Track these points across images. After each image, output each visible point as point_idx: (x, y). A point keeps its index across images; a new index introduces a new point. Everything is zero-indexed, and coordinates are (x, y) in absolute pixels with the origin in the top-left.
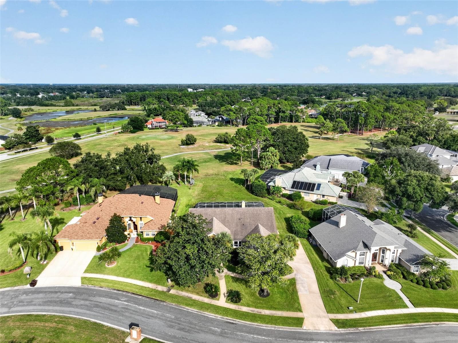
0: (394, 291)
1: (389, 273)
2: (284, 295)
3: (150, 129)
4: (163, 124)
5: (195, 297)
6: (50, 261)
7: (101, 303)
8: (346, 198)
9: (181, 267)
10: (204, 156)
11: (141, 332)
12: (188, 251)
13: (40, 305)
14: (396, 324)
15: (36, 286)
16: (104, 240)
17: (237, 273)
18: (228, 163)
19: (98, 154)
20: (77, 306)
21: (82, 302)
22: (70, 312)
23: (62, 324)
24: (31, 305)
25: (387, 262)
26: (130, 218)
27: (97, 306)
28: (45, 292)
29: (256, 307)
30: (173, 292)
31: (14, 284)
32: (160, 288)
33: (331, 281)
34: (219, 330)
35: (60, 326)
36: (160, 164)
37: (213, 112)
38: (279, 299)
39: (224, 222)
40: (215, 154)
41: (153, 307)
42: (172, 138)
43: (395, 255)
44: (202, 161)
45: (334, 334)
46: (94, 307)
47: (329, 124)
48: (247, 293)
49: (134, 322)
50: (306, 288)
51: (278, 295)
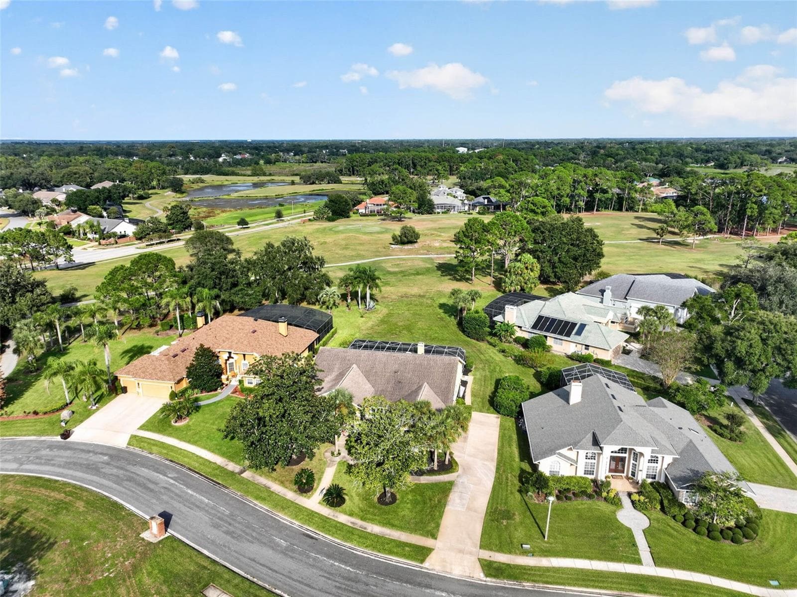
0: (629, 530)
1: (636, 497)
2: (419, 508)
3: (361, 216)
5: (276, 487)
6: (102, 406)
7: (138, 475)
10: (422, 263)
13: (59, 466)
14: (601, 588)
15: (68, 440)
18: (454, 277)
20: (105, 476)
21: (115, 471)
22: (90, 482)
23: (72, 496)
24: (48, 465)
25: (641, 477)
26: (230, 353)
27: (130, 479)
28: (75, 449)
29: (363, 519)
30: (247, 475)
31: (42, 433)
32: (232, 467)
33: (518, 495)
34: (285, 544)
35: (68, 499)
36: (323, 272)
37: (477, 189)
38: (406, 512)
40: (441, 262)
41: (206, 492)
42: (385, 231)
43: (659, 465)
44: (412, 272)
45: (472, 585)
46: (127, 480)
47: (684, 215)
49: (168, 510)
50: (464, 502)
51: (409, 505)
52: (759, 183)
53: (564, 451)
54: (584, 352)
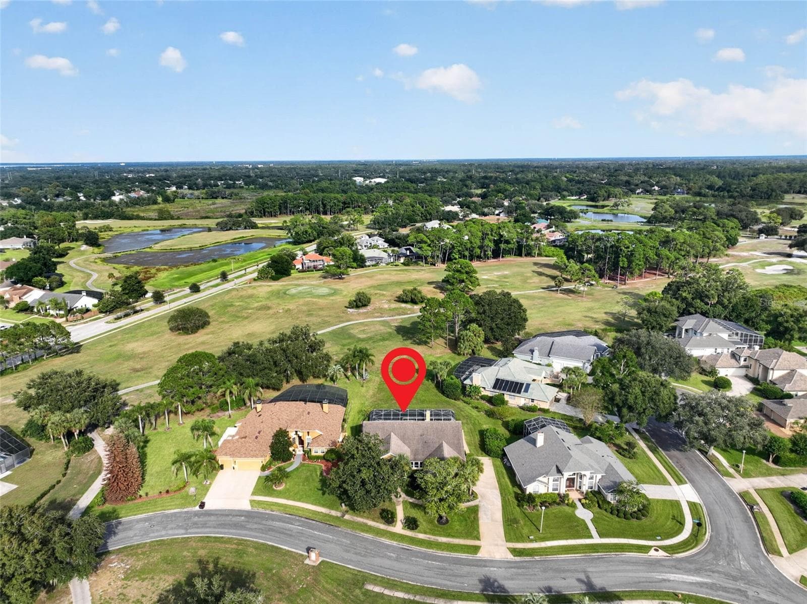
0: (583, 521)
1: (584, 501)
2: (464, 523)
3: (299, 272)
4: (318, 263)
5: (371, 523)
6: (213, 481)
7: (274, 527)
8: (563, 402)
9: (356, 492)
10: (382, 328)
11: (320, 555)
12: (363, 476)
13: (215, 527)
14: (575, 554)
15: (205, 509)
16: (268, 458)
17: (416, 498)
18: (414, 341)
19: (248, 344)
20: (251, 529)
21: (256, 526)
24: (207, 527)
25: (585, 489)
26: (296, 432)
27: (270, 530)
28: (217, 515)
29: (433, 535)
30: (347, 517)
31: (183, 506)
32: (334, 513)
33: (518, 508)
34: (394, 555)
35: (240, 547)
36: (324, 351)
37: (397, 239)
38: (458, 527)
39: (403, 438)
40: (396, 324)
41: (327, 532)
42: (335, 292)
43: (594, 481)
44: (379, 338)
45: (508, 562)
46: (268, 531)
47: (574, 266)
48: (424, 521)
49: (310, 546)
50: (488, 516)
51: (457, 523)
52: (627, 242)
53: (541, 478)
54: (531, 404)
